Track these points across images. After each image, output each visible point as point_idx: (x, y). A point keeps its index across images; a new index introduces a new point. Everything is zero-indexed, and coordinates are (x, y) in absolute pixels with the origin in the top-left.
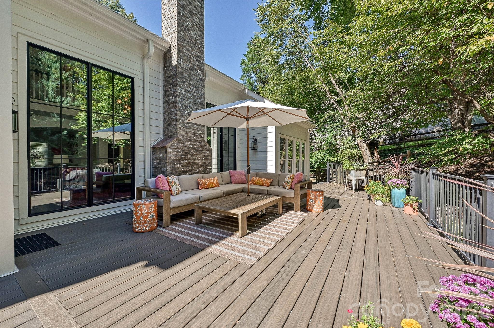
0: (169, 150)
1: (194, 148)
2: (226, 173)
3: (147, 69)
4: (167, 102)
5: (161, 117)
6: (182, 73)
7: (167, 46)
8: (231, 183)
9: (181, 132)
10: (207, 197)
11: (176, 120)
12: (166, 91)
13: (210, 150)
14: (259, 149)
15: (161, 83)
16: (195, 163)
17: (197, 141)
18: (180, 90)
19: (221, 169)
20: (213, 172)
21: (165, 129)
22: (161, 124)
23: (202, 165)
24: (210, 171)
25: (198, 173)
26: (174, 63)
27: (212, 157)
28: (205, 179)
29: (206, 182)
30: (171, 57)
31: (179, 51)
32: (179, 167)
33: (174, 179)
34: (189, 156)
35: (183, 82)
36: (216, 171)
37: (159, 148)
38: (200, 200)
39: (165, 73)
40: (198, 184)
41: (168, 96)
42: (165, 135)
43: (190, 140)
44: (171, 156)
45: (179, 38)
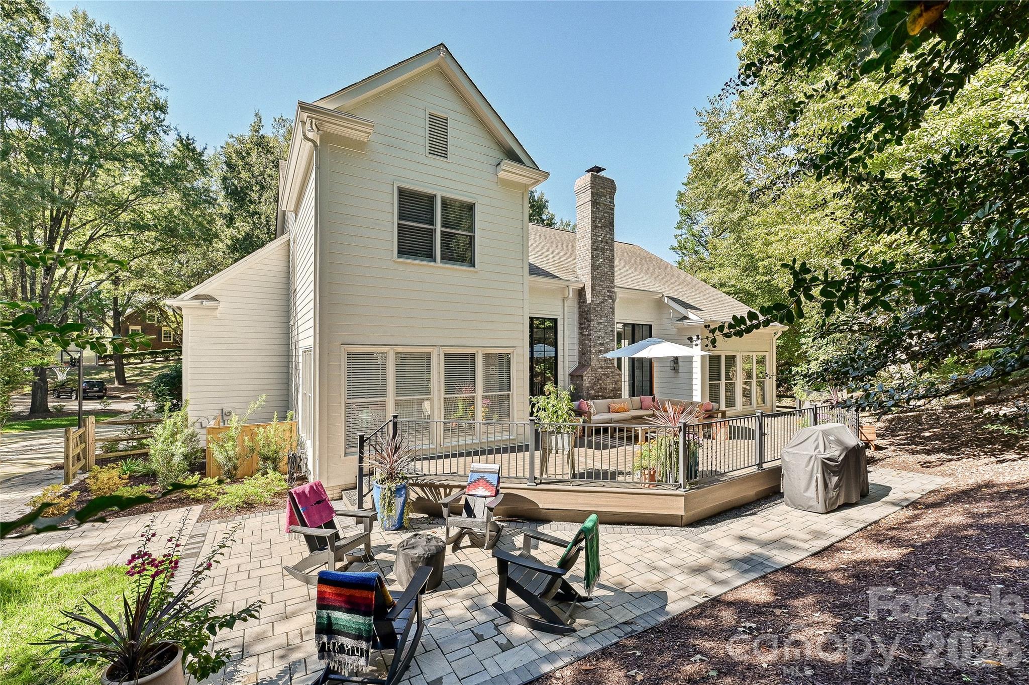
0: (585, 378)
1: (605, 375)
2: (636, 399)
3: (566, 308)
4: (581, 334)
5: (576, 346)
6: (595, 308)
7: (582, 286)
8: (641, 409)
9: (594, 361)
10: (617, 419)
11: (590, 351)
12: (580, 324)
13: (620, 375)
14: (681, 370)
15: (576, 316)
16: (606, 389)
17: (607, 368)
18: (594, 324)
19: (633, 394)
20: (623, 397)
21: (580, 358)
22: (576, 353)
23: (612, 390)
24: (620, 396)
25: (609, 398)
26: (589, 301)
27: (623, 380)
28: (615, 403)
29: (617, 406)
30: (585, 295)
31: (593, 290)
32: (593, 392)
33: (590, 402)
34: (600, 382)
35: (596, 316)
36: (627, 397)
37: (577, 376)
38: (610, 421)
39: (579, 308)
40: (609, 408)
41: (583, 328)
42: (579, 363)
43: (602, 368)
44: (586, 383)
45: (593, 278)
